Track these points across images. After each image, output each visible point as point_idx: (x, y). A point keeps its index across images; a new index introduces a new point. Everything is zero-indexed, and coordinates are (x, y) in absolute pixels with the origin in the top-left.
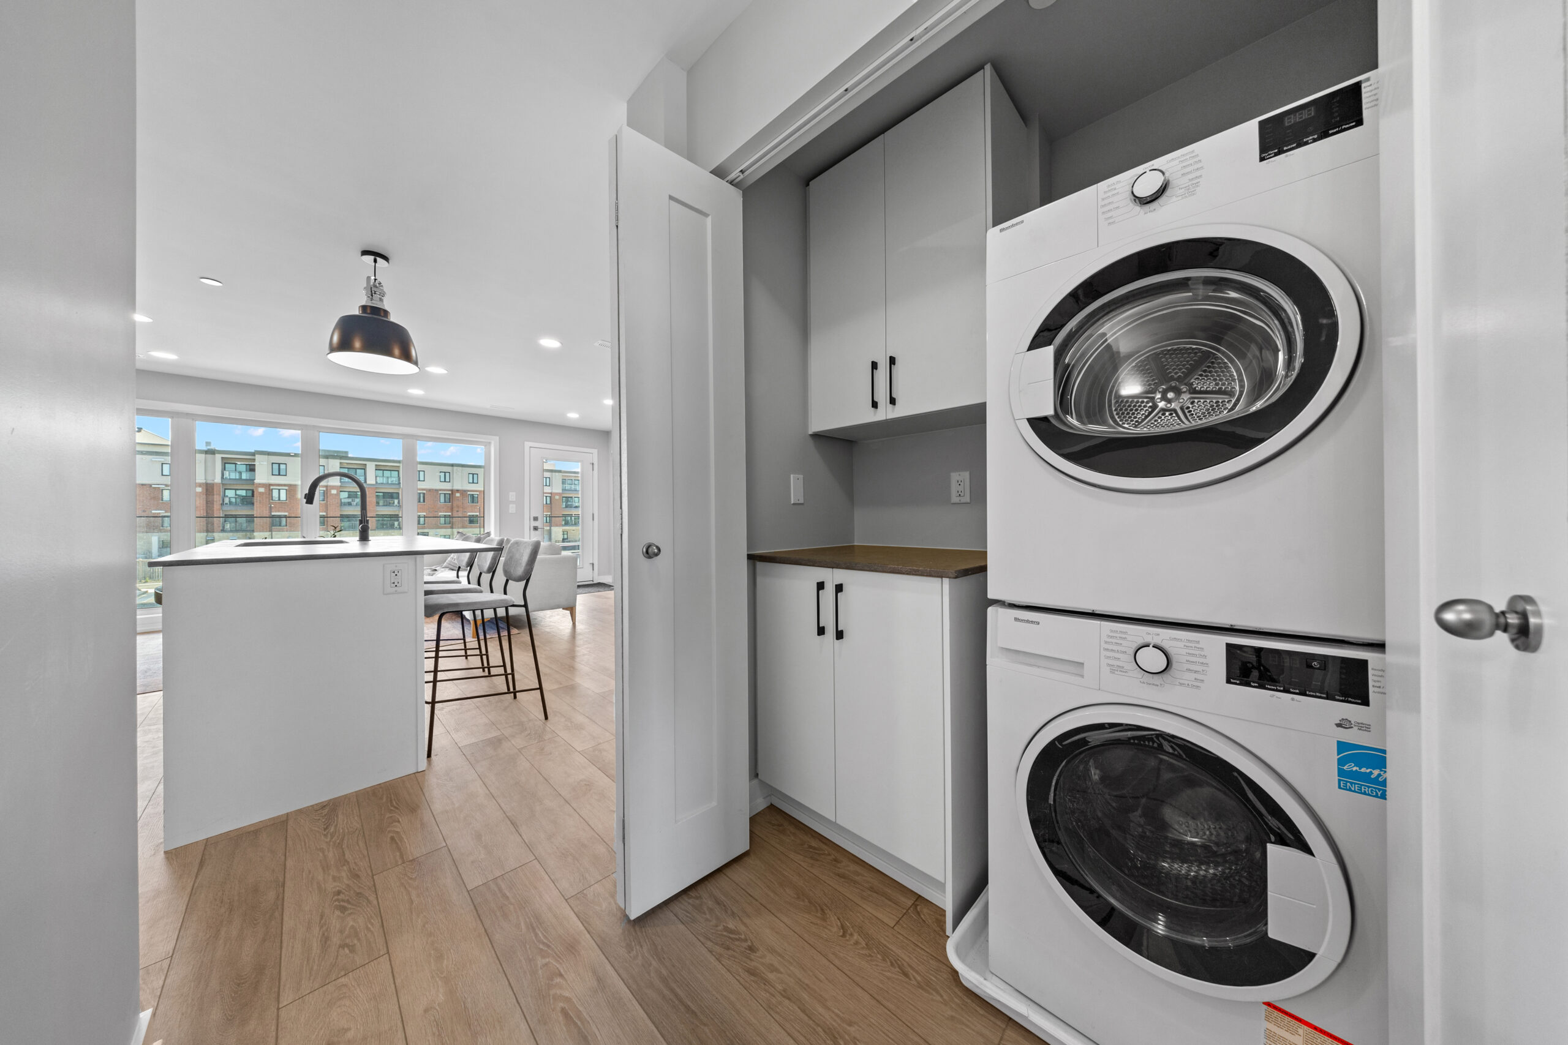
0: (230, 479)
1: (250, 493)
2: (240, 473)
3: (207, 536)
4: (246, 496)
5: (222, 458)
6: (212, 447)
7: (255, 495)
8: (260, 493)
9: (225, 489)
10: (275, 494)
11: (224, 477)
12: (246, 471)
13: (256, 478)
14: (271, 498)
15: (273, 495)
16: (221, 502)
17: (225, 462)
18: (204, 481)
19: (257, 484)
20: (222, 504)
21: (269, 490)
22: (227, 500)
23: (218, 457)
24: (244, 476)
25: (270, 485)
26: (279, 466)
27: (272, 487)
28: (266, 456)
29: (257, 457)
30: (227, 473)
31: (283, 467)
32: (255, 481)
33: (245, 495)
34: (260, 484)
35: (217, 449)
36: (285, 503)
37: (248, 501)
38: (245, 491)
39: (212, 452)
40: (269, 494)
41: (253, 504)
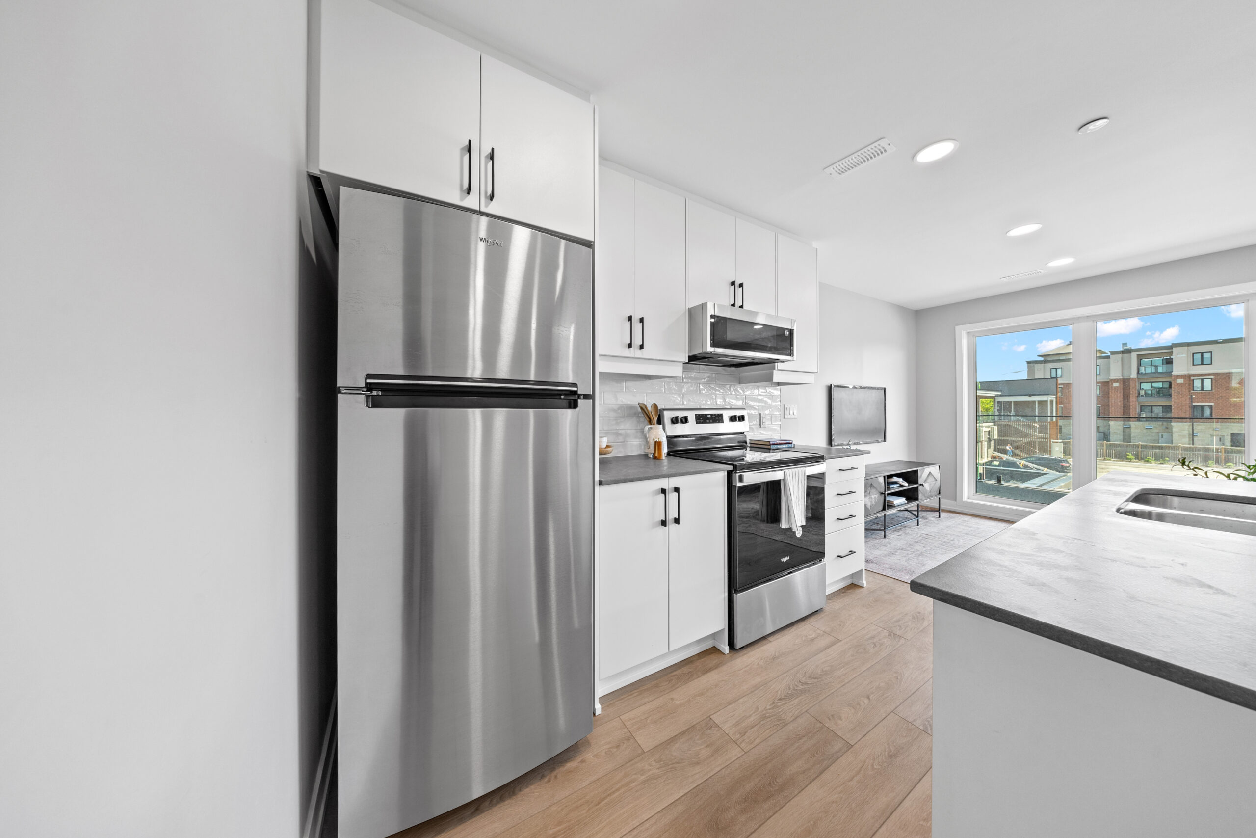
0: (1146, 373)
1: (1167, 385)
2: (1156, 367)
3: (1123, 424)
4: (1161, 388)
5: (1137, 355)
6: (1129, 347)
7: (1172, 387)
8: (1179, 384)
9: (1141, 383)
10: (1197, 384)
11: (1140, 372)
12: (1163, 364)
13: (1174, 370)
14: (1192, 388)
15: (1195, 385)
16: (1137, 395)
17: (1140, 358)
18: (1121, 377)
19: (1174, 375)
20: (1138, 396)
21: (1190, 381)
22: (1142, 393)
23: (1134, 356)
24: (1160, 369)
25: (1190, 376)
26: (1202, 356)
27: (1192, 378)
28: (1186, 347)
29: (1175, 350)
30: (1143, 367)
31: (1206, 356)
32: (1172, 373)
33: (1161, 386)
34: (1178, 376)
35: (1133, 348)
36: (1210, 393)
37: (1165, 392)
38: (1161, 383)
39: (1129, 351)
40: (1189, 385)
41: (1170, 395)
